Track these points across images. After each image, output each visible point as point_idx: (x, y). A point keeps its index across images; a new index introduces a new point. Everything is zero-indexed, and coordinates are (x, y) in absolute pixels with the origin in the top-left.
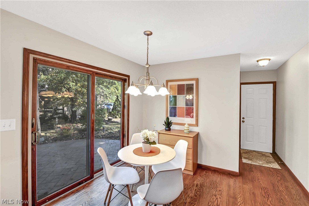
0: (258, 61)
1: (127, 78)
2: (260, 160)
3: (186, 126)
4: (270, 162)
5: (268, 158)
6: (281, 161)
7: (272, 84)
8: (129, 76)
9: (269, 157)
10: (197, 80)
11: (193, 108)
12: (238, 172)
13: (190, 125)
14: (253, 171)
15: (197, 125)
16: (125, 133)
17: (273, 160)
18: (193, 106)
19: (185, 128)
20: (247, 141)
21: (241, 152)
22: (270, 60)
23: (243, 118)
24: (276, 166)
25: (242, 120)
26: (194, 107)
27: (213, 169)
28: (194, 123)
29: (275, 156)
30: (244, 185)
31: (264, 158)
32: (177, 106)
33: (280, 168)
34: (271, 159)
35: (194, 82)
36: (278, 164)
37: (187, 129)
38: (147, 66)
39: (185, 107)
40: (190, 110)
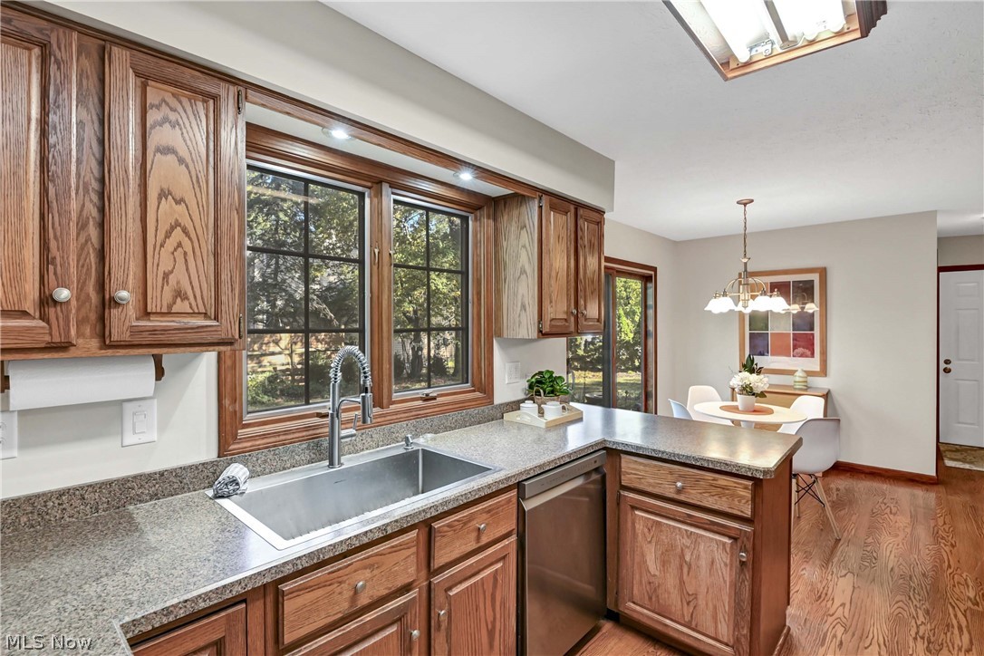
1: (653, 273)
3: (800, 374)
8: (655, 269)
10: (823, 272)
11: (813, 335)
12: (934, 474)
13: (810, 373)
14: (974, 481)
15: (824, 371)
16: (649, 389)
18: (812, 329)
19: (798, 379)
20: (959, 423)
21: (942, 448)
23: (947, 362)
25: (942, 366)
26: (817, 332)
27: (867, 471)
28: (817, 368)
30: (949, 497)
32: (769, 332)
35: (815, 277)
37: (802, 380)
38: (745, 260)
39: (792, 332)
40: (804, 338)
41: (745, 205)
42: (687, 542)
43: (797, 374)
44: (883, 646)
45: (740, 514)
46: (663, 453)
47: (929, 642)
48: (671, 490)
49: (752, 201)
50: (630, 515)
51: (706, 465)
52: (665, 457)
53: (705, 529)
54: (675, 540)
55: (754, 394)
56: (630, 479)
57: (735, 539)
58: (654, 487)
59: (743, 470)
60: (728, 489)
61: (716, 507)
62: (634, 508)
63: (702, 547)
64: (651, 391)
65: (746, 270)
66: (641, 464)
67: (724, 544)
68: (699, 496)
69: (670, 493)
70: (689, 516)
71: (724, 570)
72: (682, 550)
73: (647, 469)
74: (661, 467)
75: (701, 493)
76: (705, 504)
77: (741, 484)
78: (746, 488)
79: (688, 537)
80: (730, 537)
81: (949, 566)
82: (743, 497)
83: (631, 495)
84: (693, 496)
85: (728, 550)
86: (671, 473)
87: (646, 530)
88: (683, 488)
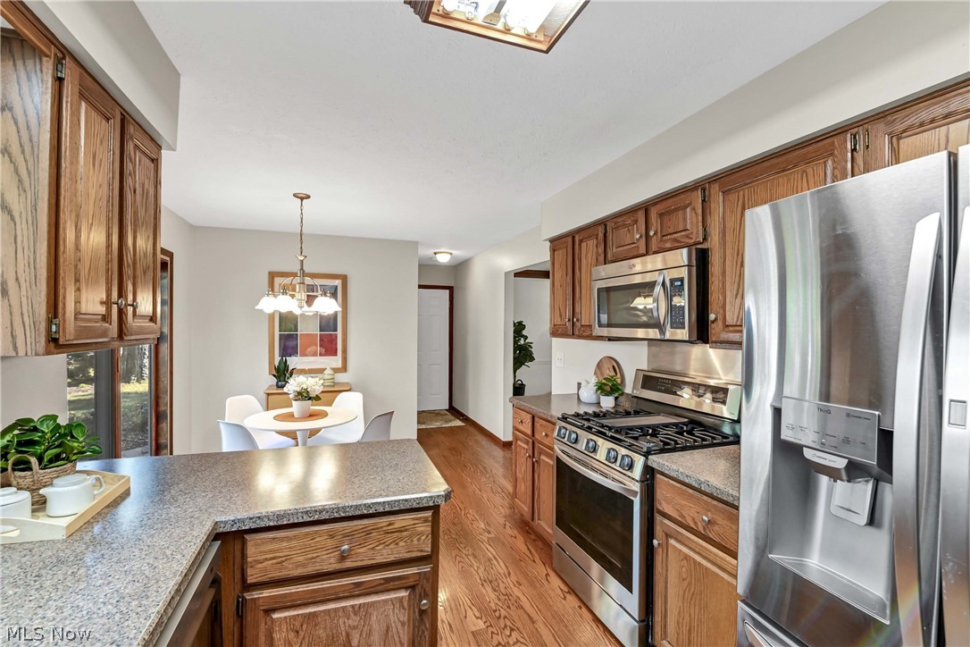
0: (435, 253)
1: (168, 259)
2: (436, 421)
3: (328, 371)
4: (450, 421)
5: (445, 417)
6: (462, 415)
7: (448, 291)
8: (170, 255)
9: (446, 414)
10: (344, 280)
13: (336, 370)
14: (432, 434)
15: (344, 368)
17: (453, 418)
18: (336, 331)
19: (326, 377)
22: (451, 254)
24: (458, 423)
26: (339, 333)
28: (341, 365)
29: (454, 411)
31: (440, 418)
32: (299, 333)
33: (463, 424)
34: (450, 416)
35: (338, 283)
36: (460, 420)
37: (330, 377)
38: (301, 258)
39: (319, 333)
40: (329, 339)
41: (302, 199)
42: (354, 620)
43: (326, 372)
44: (473, 607)
45: (419, 554)
46: (321, 512)
47: (491, 582)
48: (332, 560)
49: (308, 197)
50: (262, 626)
51: (381, 510)
52: (325, 516)
53: (376, 593)
54: (337, 626)
55: (310, 399)
56: (265, 570)
57: (413, 587)
58: (304, 566)
59: (425, 501)
60: (406, 530)
61: (392, 558)
62: (268, 612)
63: (374, 618)
64: (165, 412)
65: (302, 269)
66: (282, 539)
67: (401, 600)
68: (370, 553)
69: (330, 564)
70: (358, 585)
71: (401, 632)
72: (348, 635)
73: (294, 543)
74: (316, 532)
75: (373, 548)
76: (379, 559)
77: (420, 518)
78: (426, 520)
79: (355, 614)
80: (406, 588)
81: (460, 509)
82: (421, 534)
83: (266, 593)
84: (363, 556)
85: (406, 604)
86: (332, 537)
87: (292, 635)
88: (350, 550)
